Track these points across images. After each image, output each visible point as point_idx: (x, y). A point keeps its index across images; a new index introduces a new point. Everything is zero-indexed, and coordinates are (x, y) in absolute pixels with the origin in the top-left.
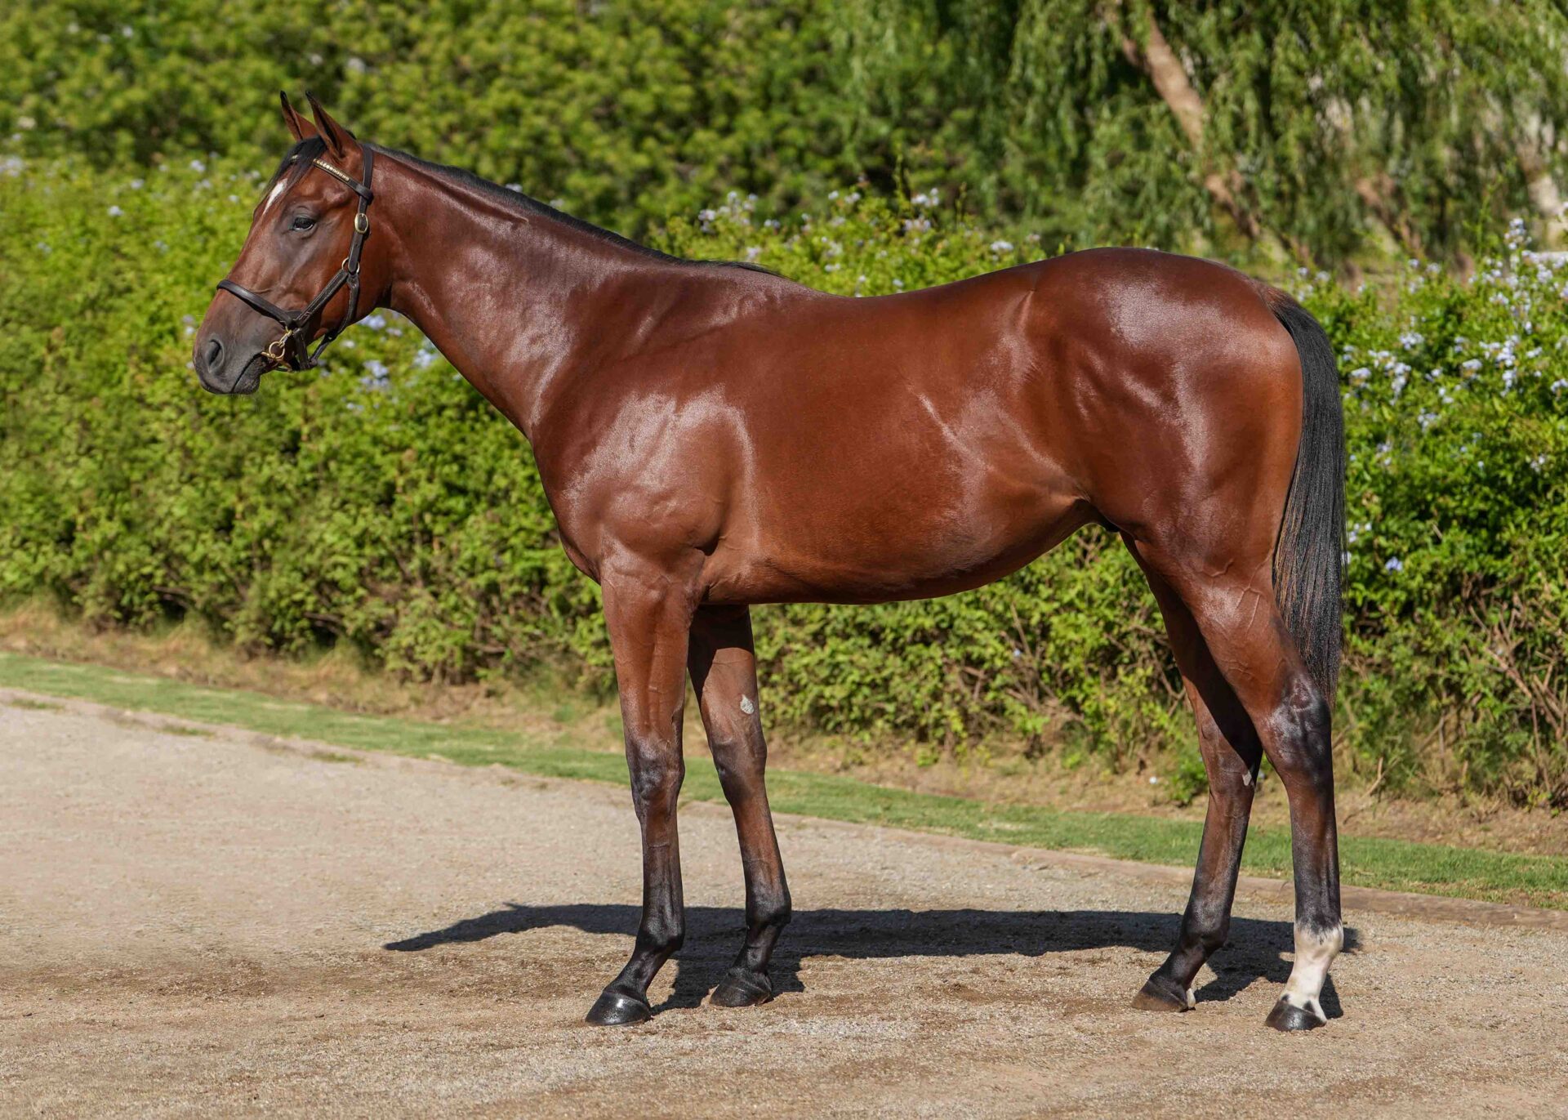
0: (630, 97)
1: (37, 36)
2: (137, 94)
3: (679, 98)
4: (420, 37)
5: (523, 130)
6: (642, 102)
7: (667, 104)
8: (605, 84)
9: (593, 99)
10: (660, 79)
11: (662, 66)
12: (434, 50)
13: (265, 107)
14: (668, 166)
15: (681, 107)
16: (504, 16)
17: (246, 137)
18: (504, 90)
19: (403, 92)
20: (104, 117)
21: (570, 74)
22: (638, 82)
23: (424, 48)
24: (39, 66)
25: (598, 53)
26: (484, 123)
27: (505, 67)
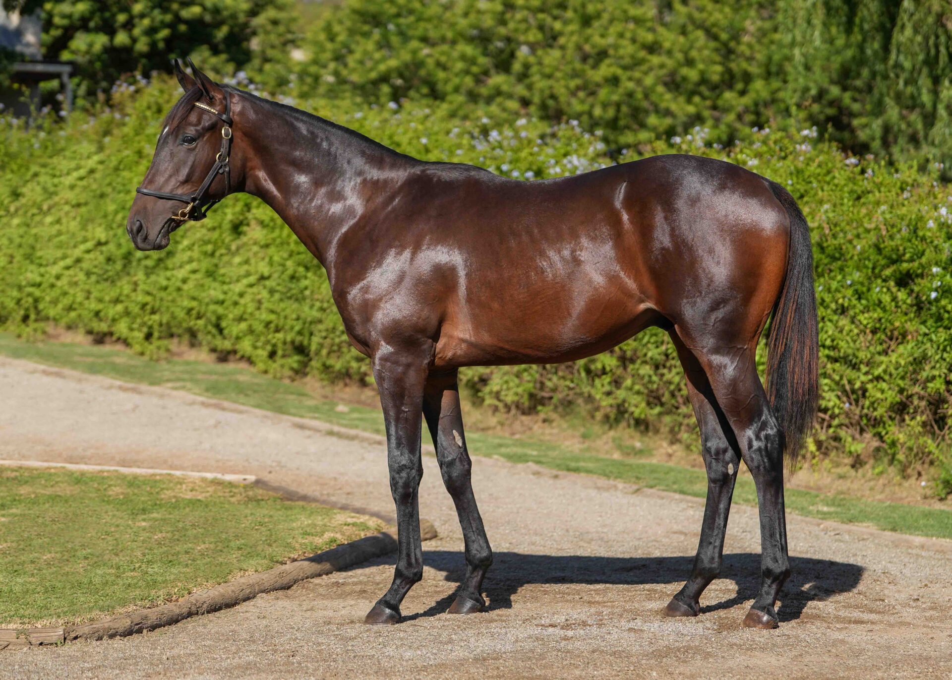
0: (685, 71)
1: (337, 28)
2: (393, 63)
3: (715, 72)
4: (561, 34)
5: (621, 90)
6: (692, 74)
7: (707, 76)
8: (670, 63)
9: (663, 72)
10: (703, 61)
11: (706, 52)
12: (568, 41)
13: (467, 72)
14: (706, 113)
15: (715, 78)
16: (611, 21)
17: (457, 90)
18: (609, 66)
19: (549, 66)
20: (373, 75)
21: (649, 57)
22: (690, 63)
23: (562, 41)
24: (336, 46)
25: (667, 45)
26: (598, 85)
27: (611, 52)
